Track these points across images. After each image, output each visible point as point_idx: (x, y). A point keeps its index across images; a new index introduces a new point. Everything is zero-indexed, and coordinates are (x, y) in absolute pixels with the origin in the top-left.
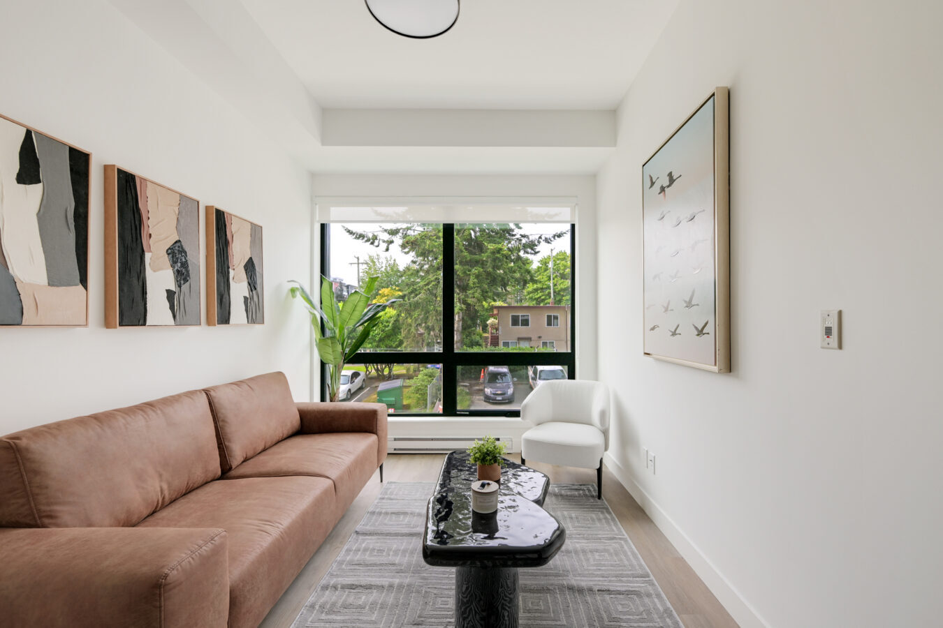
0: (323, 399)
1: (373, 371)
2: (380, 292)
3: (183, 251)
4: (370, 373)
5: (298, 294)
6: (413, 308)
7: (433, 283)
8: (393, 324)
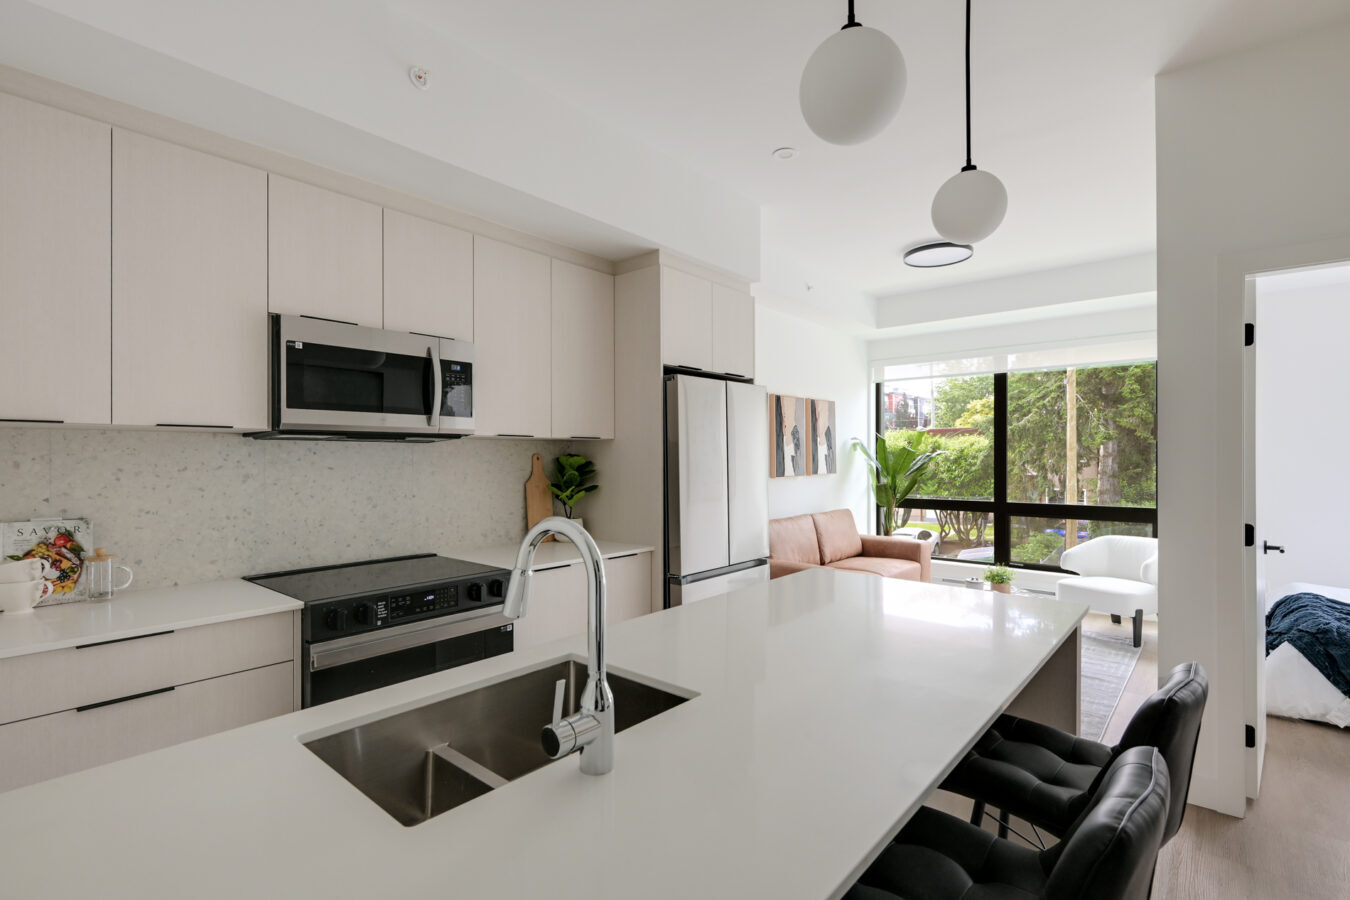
0: (878, 533)
1: (952, 533)
2: (969, 406)
3: (797, 432)
4: (947, 534)
5: (858, 448)
6: (1017, 437)
7: (1053, 395)
8: (982, 461)
